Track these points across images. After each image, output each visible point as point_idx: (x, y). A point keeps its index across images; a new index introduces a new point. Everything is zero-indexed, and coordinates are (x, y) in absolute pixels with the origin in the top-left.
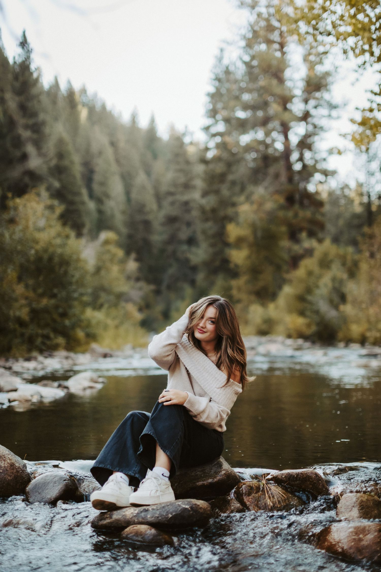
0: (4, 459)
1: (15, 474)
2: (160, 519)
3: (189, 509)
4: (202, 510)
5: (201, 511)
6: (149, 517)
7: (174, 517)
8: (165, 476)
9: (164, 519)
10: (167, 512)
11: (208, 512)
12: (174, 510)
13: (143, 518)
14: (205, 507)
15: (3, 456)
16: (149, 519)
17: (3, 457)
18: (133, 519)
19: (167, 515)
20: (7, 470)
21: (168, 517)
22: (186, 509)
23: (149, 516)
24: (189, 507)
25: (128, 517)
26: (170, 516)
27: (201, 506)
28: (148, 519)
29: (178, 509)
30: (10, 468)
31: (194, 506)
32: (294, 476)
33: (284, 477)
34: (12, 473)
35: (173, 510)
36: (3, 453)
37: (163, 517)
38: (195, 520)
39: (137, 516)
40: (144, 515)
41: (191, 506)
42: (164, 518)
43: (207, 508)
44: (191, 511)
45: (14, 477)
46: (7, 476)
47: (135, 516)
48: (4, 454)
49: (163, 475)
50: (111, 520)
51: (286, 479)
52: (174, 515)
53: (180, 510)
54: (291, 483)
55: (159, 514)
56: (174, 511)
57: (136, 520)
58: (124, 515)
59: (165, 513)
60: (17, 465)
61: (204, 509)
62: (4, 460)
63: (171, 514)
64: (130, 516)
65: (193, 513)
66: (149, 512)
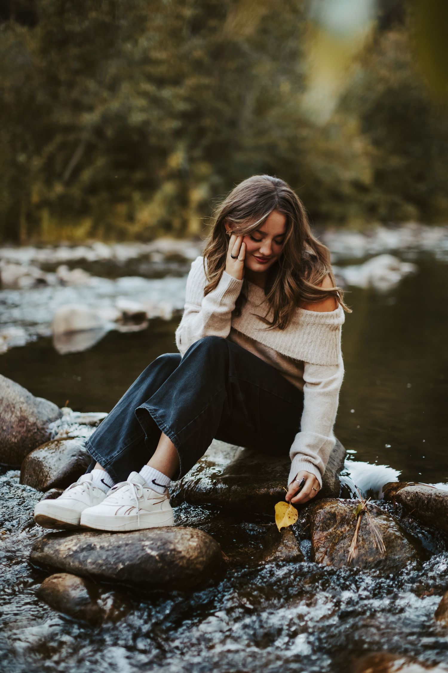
0: (13, 409)
1: (22, 434)
2: (104, 570)
3: (157, 558)
4: (185, 561)
5: (181, 564)
6: (90, 563)
7: (130, 569)
8: (158, 485)
9: (110, 571)
10: (118, 558)
11: (198, 566)
12: (130, 557)
13: (80, 563)
14: (191, 556)
15: (13, 404)
16: (88, 565)
17: (12, 406)
18: (68, 560)
19: (116, 564)
20: (12, 427)
21: (117, 568)
22: (152, 557)
23: (89, 561)
24: (158, 555)
25: (60, 556)
26: (121, 566)
27: (183, 553)
28: (86, 565)
29: (137, 555)
30: (17, 425)
31: (169, 553)
32: (424, 500)
33: (410, 499)
34: (19, 432)
35: (130, 555)
36: (14, 400)
37: (109, 566)
38: (167, 578)
39: (73, 557)
40: (84, 556)
41: (162, 551)
42: (111, 568)
43: (197, 557)
44: (159, 562)
45: (22, 438)
46: (11, 437)
47: (70, 556)
48: (14, 402)
49: (153, 481)
50: (42, 553)
51: (412, 503)
52: (128, 565)
53: (139, 559)
54: (420, 512)
55: (104, 560)
56: (129, 559)
57: (71, 564)
58: (57, 550)
59: (114, 560)
60: (32, 420)
61: (189, 559)
62: (12, 412)
63: (123, 564)
64: (64, 554)
65: (162, 567)
66: (94, 552)
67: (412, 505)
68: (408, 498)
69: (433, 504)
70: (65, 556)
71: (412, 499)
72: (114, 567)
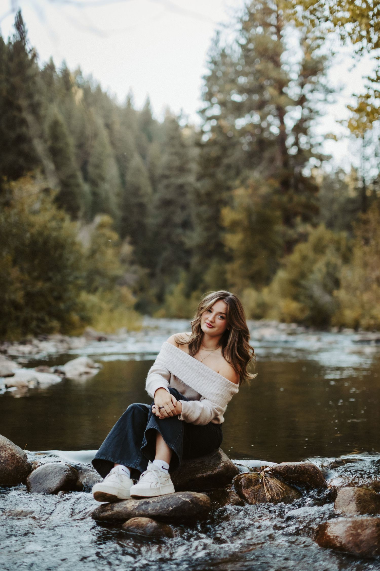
0: (5, 449)
1: (16, 464)
2: (161, 512)
3: (190, 502)
4: (202, 503)
5: (201, 504)
6: (150, 510)
7: (175, 510)
8: (165, 469)
9: (165, 512)
10: (168, 505)
11: (208, 505)
12: (175, 503)
13: (144, 511)
14: (205, 500)
15: (4, 446)
17: (4, 447)
18: (134, 511)
20: (8, 460)
21: (169, 510)
22: (187, 501)
23: (150, 509)
24: (189, 500)
25: (129, 510)
26: (171, 508)
27: (201, 499)
28: (148, 512)
29: (178, 502)
30: (11, 459)
31: (194, 499)
32: (292, 468)
33: (283, 470)
34: (13, 463)
35: (174, 502)
36: (4, 443)
37: (164, 510)
38: (195, 512)
39: (138, 509)
40: (145, 507)
41: (191, 498)
43: (207, 501)
44: (191, 504)
45: (15, 467)
46: (8, 466)
47: (136, 509)
48: (5, 444)
49: (162, 467)
50: (113, 512)
51: (284, 471)
52: (175, 507)
53: (180, 503)
54: (289, 476)
55: (159, 507)
57: (137, 513)
58: (125, 507)
59: (166, 506)
60: (18, 455)
61: (204, 502)
62: (5, 451)
63: (172, 507)
64: (131, 508)
65: (193, 506)
66: (150, 504)
67: (284, 473)
68: (281, 469)
69: (299, 469)
70: (132, 509)
71: (284, 469)
72: (167, 509)
